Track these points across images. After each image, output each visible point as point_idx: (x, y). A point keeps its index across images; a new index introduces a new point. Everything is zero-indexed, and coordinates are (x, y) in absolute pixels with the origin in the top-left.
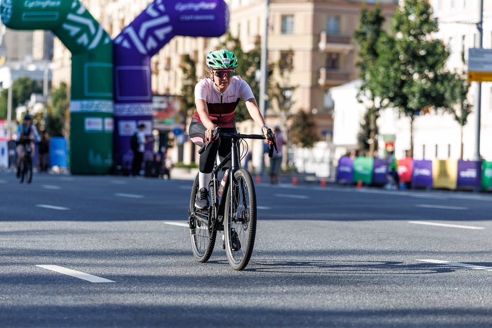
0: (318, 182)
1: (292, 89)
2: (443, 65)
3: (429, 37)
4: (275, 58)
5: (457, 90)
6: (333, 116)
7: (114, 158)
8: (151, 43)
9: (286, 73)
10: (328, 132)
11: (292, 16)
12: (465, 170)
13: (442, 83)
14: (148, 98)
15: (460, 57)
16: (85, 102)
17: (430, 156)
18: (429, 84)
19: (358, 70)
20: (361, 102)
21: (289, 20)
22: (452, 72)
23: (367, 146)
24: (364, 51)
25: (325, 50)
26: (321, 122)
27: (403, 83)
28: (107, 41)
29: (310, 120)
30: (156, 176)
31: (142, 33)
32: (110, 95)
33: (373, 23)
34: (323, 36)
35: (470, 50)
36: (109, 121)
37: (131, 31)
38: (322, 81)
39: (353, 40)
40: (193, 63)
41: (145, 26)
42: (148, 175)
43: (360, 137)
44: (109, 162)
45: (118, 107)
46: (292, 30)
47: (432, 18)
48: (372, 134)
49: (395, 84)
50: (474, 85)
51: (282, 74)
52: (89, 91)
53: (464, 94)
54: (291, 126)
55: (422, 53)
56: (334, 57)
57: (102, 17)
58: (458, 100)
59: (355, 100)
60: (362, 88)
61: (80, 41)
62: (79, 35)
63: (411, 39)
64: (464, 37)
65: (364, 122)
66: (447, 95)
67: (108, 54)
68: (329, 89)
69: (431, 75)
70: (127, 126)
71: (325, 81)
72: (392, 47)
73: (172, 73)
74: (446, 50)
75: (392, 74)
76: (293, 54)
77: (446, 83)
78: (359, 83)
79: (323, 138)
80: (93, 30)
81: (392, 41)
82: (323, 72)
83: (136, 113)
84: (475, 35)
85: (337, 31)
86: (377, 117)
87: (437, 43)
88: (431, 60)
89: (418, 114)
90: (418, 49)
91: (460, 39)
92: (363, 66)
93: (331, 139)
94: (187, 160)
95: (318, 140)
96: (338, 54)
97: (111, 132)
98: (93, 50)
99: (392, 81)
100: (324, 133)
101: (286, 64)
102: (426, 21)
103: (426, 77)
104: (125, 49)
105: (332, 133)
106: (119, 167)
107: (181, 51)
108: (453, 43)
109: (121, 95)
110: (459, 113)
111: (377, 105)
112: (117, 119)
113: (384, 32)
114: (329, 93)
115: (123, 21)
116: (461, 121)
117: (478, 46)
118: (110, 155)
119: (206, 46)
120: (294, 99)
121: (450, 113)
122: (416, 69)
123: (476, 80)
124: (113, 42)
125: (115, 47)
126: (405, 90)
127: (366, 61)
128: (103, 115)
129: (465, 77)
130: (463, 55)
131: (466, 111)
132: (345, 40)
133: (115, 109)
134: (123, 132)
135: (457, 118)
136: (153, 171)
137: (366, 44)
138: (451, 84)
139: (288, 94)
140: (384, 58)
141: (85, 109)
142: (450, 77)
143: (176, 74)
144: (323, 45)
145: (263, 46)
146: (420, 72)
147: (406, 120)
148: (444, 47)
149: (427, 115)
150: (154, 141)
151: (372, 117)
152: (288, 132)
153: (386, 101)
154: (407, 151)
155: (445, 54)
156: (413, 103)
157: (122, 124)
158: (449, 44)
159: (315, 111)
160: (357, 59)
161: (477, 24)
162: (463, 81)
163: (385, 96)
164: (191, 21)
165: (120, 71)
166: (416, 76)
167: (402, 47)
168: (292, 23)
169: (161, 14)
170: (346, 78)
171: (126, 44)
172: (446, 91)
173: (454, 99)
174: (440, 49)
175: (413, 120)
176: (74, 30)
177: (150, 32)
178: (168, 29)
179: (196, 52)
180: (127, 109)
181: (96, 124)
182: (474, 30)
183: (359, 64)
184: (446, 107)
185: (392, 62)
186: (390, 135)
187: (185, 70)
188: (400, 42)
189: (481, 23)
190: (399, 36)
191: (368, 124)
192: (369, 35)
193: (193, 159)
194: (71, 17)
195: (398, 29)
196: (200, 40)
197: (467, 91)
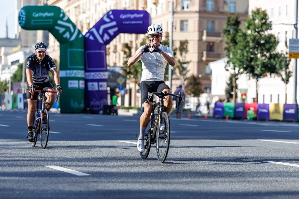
0: (203, 117)
1: (188, 63)
2: (275, 49)
3: (267, 33)
4: (177, 45)
5: (283, 63)
6: (211, 79)
7: (85, 104)
8: (106, 37)
9: (184, 54)
10: (208, 88)
11: (187, 21)
12: (288, 110)
13: (274, 59)
14: (105, 69)
15: (284, 44)
16: (68, 72)
17: (267, 101)
18: (267, 60)
19: (225, 52)
20: (228, 70)
21: (185, 23)
22: (280, 53)
23: (231, 96)
24: (229, 41)
25: (206, 40)
26: (204, 82)
27: (252, 59)
28: (80, 36)
29: (198, 81)
30: (109, 114)
31: (101, 31)
32: (83, 67)
33: (234, 25)
34: (205, 32)
35: (290, 40)
36: (82, 82)
37: (94, 30)
38: (204, 58)
39: (222, 35)
40: (130, 49)
41: (102, 27)
42: (105, 113)
43: (227, 90)
44: (82, 106)
45: (87, 74)
46: (187, 29)
47: (268, 22)
48: (234, 89)
49: (247, 60)
50: (293, 60)
51: (181, 54)
52: (71, 65)
53: (287, 66)
54: (187, 84)
55: (262, 42)
56: (211, 44)
57: (77, 22)
58: (284, 69)
59: (224, 69)
60: (228, 62)
61: (65, 36)
62: (64, 33)
63: (256, 34)
64: (286, 32)
65: (229, 82)
66: (277, 66)
67: (81, 43)
68: (208, 63)
69: (268, 55)
70: (93, 85)
71: (206, 58)
72: (245, 39)
73: (117, 54)
74: (276, 40)
75: (245, 54)
76: (188, 43)
77: (276, 59)
78: (226, 59)
79: (205, 91)
80: (72, 30)
81: (245, 35)
82: (205, 53)
83: (98, 78)
84: (293, 31)
85: (213, 29)
86: (237, 79)
87: (271, 36)
88: (267, 46)
89: (261, 78)
90: (260, 39)
91: (284, 33)
92: (228, 50)
93: (210, 92)
94: (127, 104)
95: (202, 92)
96: (213, 43)
97: (83, 89)
98: (72, 41)
99: (245, 58)
100: (206, 88)
101: (184, 48)
102: (265, 23)
103: (265, 56)
104: (91, 40)
105: (210, 89)
106: (88, 109)
107: (122, 42)
108: (280, 36)
109: (89, 67)
110: (284, 77)
111: (237, 72)
112: (86, 81)
113: (240, 30)
114: (209, 65)
115: (89, 24)
116: (286, 81)
117: (295, 37)
118: (83, 102)
119: (137, 39)
120: (188, 69)
121: (278, 76)
122: (259, 51)
123: (294, 57)
124: (84, 37)
125: (85, 39)
126: (253, 63)
127: (230, 47)
128: (78, 79)
129: (288, 56)
130: (286, 43)
131: (288, 75)
132: (218, 35)
133: (86, 76)
134: (90, 89)
135: (283, 80)
136: (108, 111)
137: (230, 37)
138: (280, 60)
139: (185, 66)
140: (241, 44)
141: (68, 75)
142: (278, 56)
143: (120, 54)
144: (204, 38)
145: (170, 38)
146: (262, 53)
147: (253, 81)
148: (275, 38)
149: (266, 78)
150: (107, 94)
151: (234, 79)
152: (185, 87)
153: (242, 70)
154: (254, 99)
155: (276, 43)
156: (258, 71)
157: (90, 84)
158: (278, 36)
159: (200, 76)
160: (225, 45)
161: (294, 25)
162: (287, 58)
163: (241, 67)
164: (129, 24)
165: (88, 53)
166: (259, 55)
167: (251, 39)
168: (187, 25)
169: (112, 20)
170: (218, 57)
171: (91, 38)
172: (276, 64)
173: (281, 68)
174: (273, 40)
175: (257, 80)
176: (62, 30)
177: (106, 30)
178: (116, 29)
179: (131, 42)
180: (92, 75)
181: (75, 84)
182: (293, 28)
183: (226, 49)
184: (277, 73)
185: (245, 47)
186: (244, 89)
187: (125, 53)
188: (250, 35)
189: (297, 24)
190: (249, 32)
191: (231, 83)
192: (232, 31)
193: (130, 104)
194: (60, 22)
195: (248, 28)
196: (134, 35)
197: (289, 64)
